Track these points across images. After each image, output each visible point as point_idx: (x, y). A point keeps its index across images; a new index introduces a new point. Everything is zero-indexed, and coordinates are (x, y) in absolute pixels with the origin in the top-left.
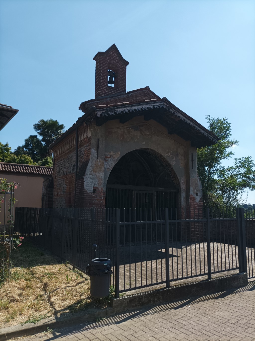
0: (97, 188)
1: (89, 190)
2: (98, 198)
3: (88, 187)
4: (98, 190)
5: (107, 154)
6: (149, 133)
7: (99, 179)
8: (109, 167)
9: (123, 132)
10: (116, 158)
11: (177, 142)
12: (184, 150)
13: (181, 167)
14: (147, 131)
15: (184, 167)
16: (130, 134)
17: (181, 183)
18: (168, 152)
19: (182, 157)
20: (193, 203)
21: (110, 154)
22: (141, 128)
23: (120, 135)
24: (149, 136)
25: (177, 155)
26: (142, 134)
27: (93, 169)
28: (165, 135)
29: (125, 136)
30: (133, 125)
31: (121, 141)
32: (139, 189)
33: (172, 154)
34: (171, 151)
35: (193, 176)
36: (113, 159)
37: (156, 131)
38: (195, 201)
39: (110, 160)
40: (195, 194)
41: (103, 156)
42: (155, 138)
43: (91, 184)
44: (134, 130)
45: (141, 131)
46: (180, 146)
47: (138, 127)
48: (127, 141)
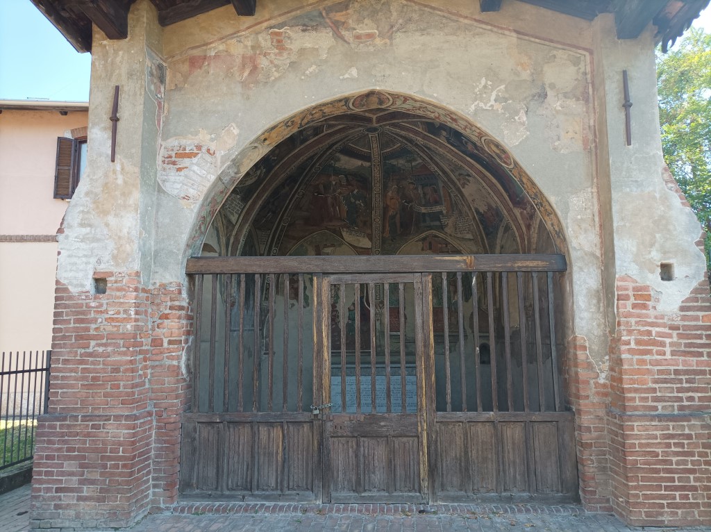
0: (111, 274)
1: (76, 286)
2: (111, 313)
3: (70, 274)
4: (116, 282)
5: (183, 142)
6: (378, 27)
7: (120, 238)
8: (192, 192)
9: (253, 47)
10: (223, 153)
11: (532, 36)
12: (582, 70)
13: (567, 148)
14: (366, 21)
15: (585, 149)
16: (283, 49)
17: (570, 225)
18: (486, 91)
19: (572, 103)
20: (639, 319)
21: (196, 142)
22: (339, 16)
23: (238, 61)
24: (378, 41)
25: (535, 98)
26: (342, 38)
27: (94, 203)
28: (461, 20)
29: (263, 62)
30: (298, 12)
31: (244, 84)
32: (342, 269)
33: (507, 96)
34: (504, 86)
35: (636, 181)
36: (208, 157)
37: (415, 11)
38: (654, 308)
39: (197, 164)
40: (652, 272)
41: (133, 151)
42: (407, 43)
43: (84, 259)
44: (304, 31)
45: (337, 26)
46: (555, 52)
47: (321, 13)
48: (269, 78)
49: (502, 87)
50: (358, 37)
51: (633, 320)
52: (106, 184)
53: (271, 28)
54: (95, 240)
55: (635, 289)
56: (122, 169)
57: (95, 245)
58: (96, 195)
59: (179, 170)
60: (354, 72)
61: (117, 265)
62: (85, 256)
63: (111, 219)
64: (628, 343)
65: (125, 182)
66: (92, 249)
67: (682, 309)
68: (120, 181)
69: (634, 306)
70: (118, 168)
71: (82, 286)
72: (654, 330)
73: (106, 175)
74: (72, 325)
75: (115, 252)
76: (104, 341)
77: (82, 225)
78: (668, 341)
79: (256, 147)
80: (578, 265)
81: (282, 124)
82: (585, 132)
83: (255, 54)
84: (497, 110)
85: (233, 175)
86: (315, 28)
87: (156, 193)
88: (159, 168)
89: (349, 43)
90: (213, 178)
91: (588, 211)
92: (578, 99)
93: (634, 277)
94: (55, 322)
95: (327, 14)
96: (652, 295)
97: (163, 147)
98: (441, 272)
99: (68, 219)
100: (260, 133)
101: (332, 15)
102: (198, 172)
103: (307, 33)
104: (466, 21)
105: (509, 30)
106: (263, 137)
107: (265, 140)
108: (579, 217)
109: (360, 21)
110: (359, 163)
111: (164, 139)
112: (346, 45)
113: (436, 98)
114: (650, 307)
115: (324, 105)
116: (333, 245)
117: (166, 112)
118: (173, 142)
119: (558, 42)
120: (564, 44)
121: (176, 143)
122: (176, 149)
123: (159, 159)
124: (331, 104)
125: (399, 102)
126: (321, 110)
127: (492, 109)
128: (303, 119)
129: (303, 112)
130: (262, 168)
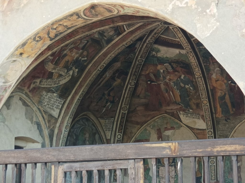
31: (4, 13)
32: (72, 158)
48: (20, 5)
79: (15, 61)
81: (30, 41)
84: (191, 6)
100: (12, 50)
106: (18, 53)
107: (21, 54)
115: (61, 20)
124: (65, 19)
125: (121, 9)
126: (61, 25)
127: (187, 6)
128: (48, 34)
129: (44, 29)
130: (74, 68)
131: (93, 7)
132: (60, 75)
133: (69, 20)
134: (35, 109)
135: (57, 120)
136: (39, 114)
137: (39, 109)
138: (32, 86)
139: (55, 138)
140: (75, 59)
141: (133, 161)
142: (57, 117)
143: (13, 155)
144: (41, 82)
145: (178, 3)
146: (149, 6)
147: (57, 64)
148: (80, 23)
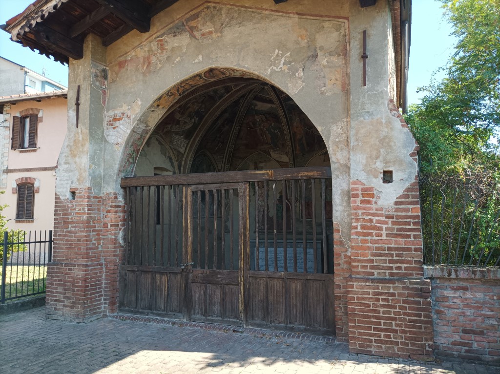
0: (77, 189)
1: (63, 196)
2: (77, 210)
3: (61, 190)
4: (79, 193)
5: (116, 112)
6: (214, 26)
7: (81, 169)
8: (120, 141)
9: (149, 51)
10: (134, 116)
11: (309, 15)
12: (343, 33)
13: (330, 91)
14: (208, 24)
15: (343, 91)
16: (164, 50)
17: (330, 146)
18: (278, 58)
19: (335, 59)
20: (364, 211)
21: (122, 111)
22: (193, 23)
23: (142, 60)
24: (214, 35)
25: (310, 59)
26: (194, 37)
27: (70, 151)
28: (264, 12)
29: (154, 59)
30: (171, 25)
31: (144, 74)
32: (198, 182)
33: (291, 60)
34: (289, 53)
35: (369, 112)
36: (127, 120)
37: (236, 11)
38: (376, 203)
39: (122, 124)
40: (376, 177)
41: (86, 121)
42: (230, 34)
43: (66, 181)
44: (174, 36)
45: (192, 29)
46: (323, 24)
47: (183, 23)
48: (156, 68)
49: (288, 54)
50: (203, 35)
51: (360, 212)
52: (75, 140)
53: (157, 37)
54: (71, 171)
55: (363, 190)
56: (81, 131)
57: (71, 174)
58: (71, 147)
59: (114, 128)
60: (200, 57)
61: (80, 184)
62: (67, 180)
63: (77, 159)
64: (356, 228)
65: (83, 139)
66: (69, 176)
67: (396, 203)
68: (80, 139)
69: (362, 202)
70: (80, 131)
71: (65, 196)
72: (375, 219)
73: (75, 136)
74: (61, 217)
75: (79, 177)
76: (75, 225)
77: (66, 163)
78: (384, 226)
79: (153, 111)
80: (336, 173)
81: (164, 96)
82: (343, 78)
83: (149, 55)
85: (144, 128)
86: (180, 34)
87: (104, 142)
88: (105, 128)
89: (198, 40)
90: (129, 131)
91: (344, 135)
92: (339, 55)
93: (363, 181)
94: (55, 215)
95: (187, 23)
96: (375, 194)
97: (107, 116)
98: (254, 182)
99: (60, 160)
100: (151, 102)
101: (189, 23)
102: (123, 129)
103: (176, 38)
104: (267, 12)
105: (293, 13)
106: (155, 104)
107: (158, 106)
108: (337, 140)
109: (204, 24)
110: (269, 105)
111: (107, 112)
112: (197, 41)
113: (247, 68)
114: (373, 202)
115: (187, 80)
116: (265, 161)
117: (108, 95)
118: (111, 113)
119: (326, 16)
120: (330, 17)
121: (113, 113)
122: (112, 116)
123: (105, 123)
125: (232, 72)
126: (187, 84)
127: (281, 70)
128: (178, 90)
129: (174, 86)
130: (195, 117)
131: (211, 70)
132: (185, 123)
133: (193, 80)
134: (167, 147)
135: (183, 155)
136: (170, 151)
137: (170, 147)
138: (165, 130)
139: (182, 168)
140: (196, 110)
141: (242, 183)
142: (183, 153)
143: (154, 179)
144: (171, 127)
145: (275, 68)
146: (254, 70)
147: (183, 114)
148: (201, 82)
